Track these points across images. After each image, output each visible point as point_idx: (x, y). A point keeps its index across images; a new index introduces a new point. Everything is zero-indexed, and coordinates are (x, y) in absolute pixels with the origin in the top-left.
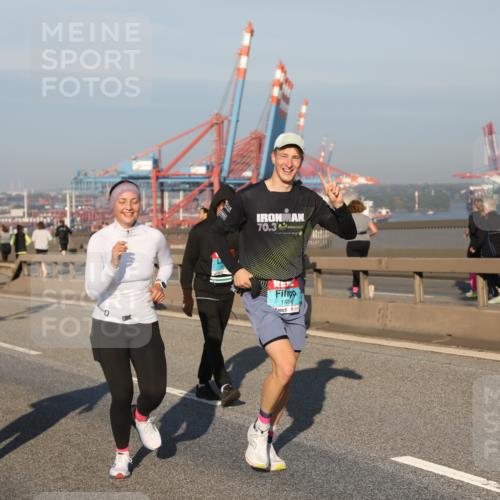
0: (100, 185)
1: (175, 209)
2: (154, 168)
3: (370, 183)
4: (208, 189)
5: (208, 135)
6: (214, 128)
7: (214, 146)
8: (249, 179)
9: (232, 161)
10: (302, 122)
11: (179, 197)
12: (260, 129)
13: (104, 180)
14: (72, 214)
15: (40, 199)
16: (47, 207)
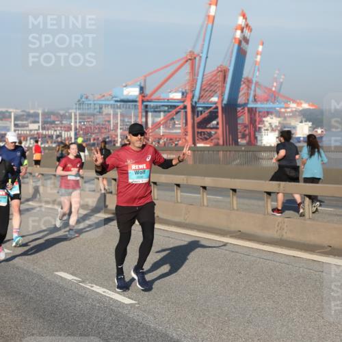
0: (97, 107)
1: (157, 125)
2: (141, 93)
3: (311, 108)
4: (183, 111)
5: (183, 68)
6: (188, 63)
7: (187, 77)
8: (216, 103)
9: (201, 89)
10: (259, 58)
11: (160, 117)
12: (226, 64)
13: (100, 102)
14: (76, 129)
15: (52, 116)
16: (57, 122)
